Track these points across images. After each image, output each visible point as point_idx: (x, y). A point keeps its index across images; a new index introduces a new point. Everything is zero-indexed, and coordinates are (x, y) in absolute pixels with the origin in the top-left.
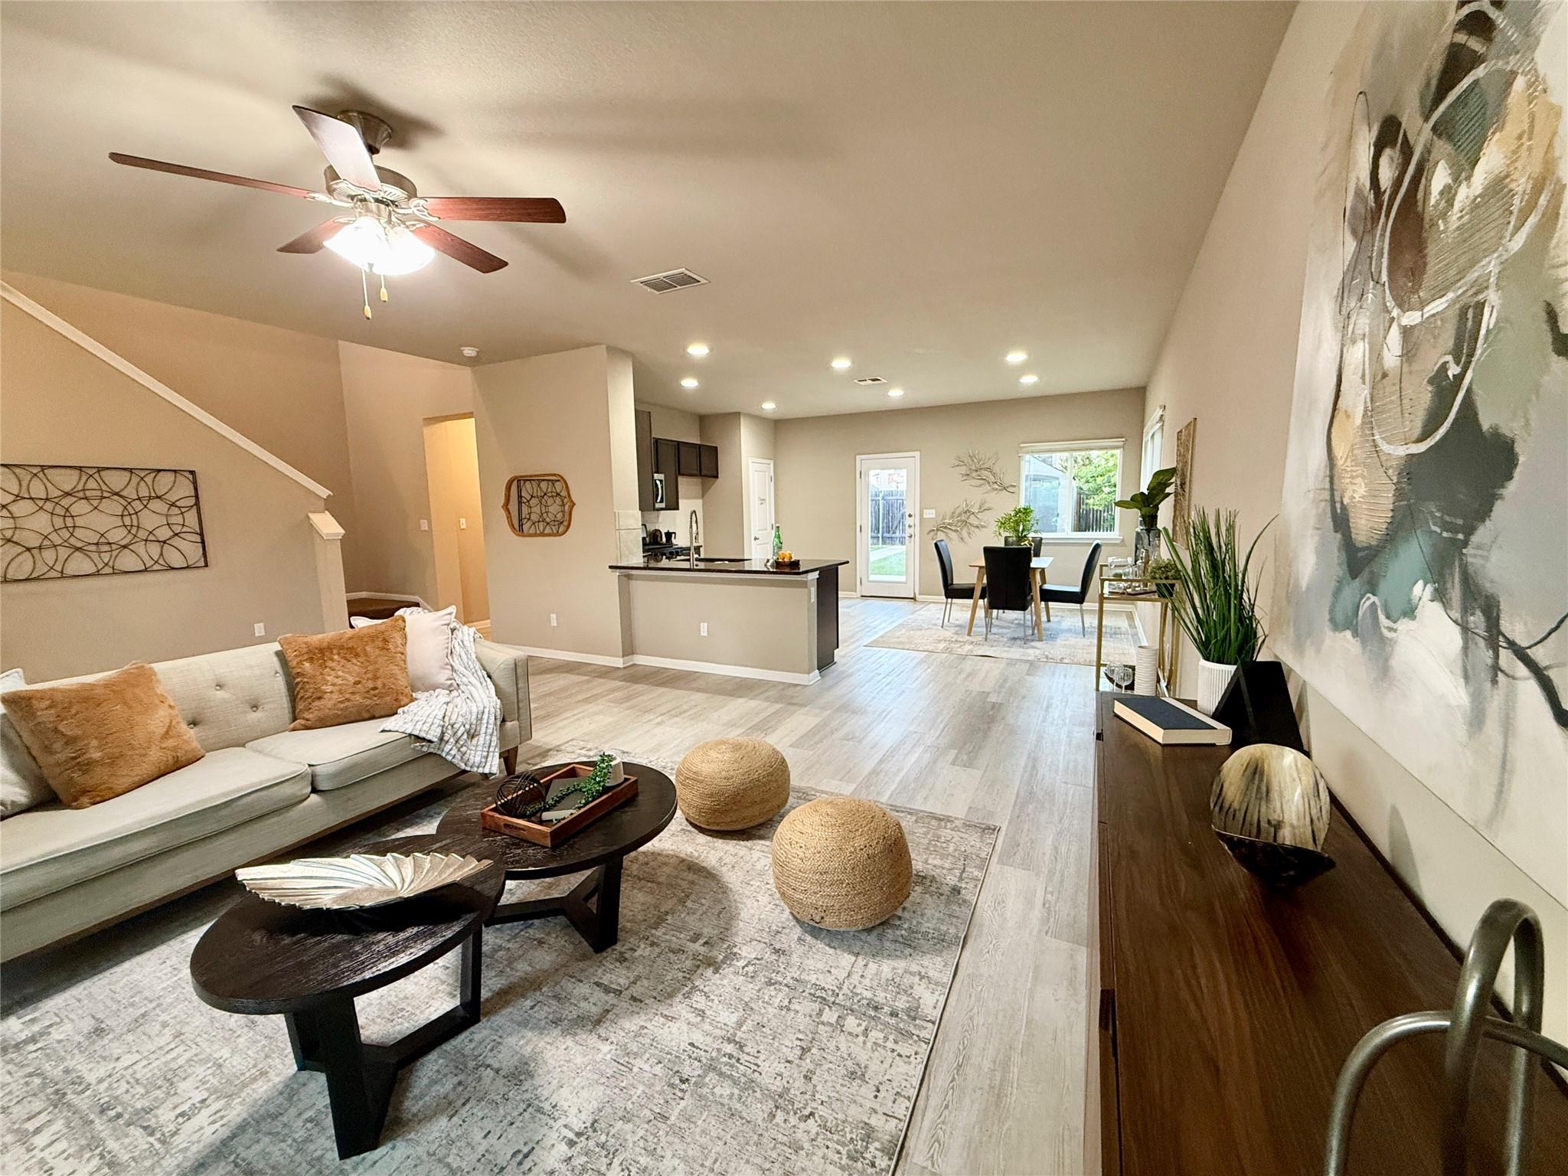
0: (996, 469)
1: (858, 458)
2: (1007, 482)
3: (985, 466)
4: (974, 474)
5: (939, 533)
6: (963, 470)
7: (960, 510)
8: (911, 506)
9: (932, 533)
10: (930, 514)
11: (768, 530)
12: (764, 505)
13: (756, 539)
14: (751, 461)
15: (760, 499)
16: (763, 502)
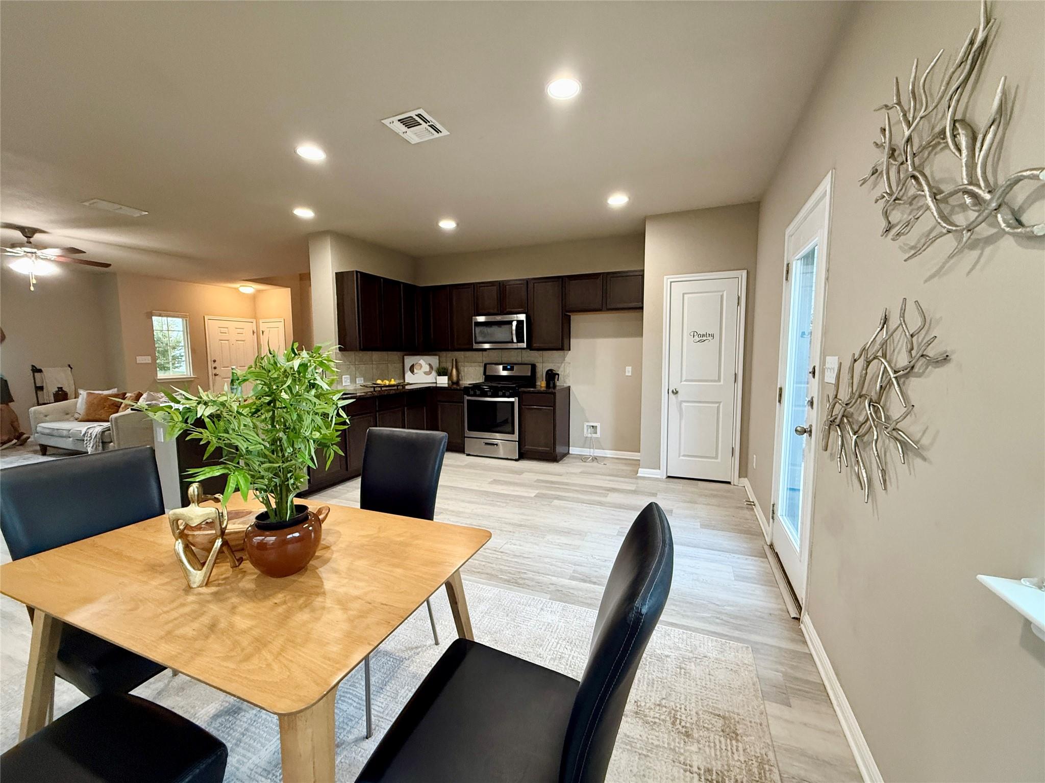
10: (832, 369)
11: (722, 382)
12: (712, 344)
13: (675, 393)
14: (669, 280)
15: (695, 333)
16: (704, 338)
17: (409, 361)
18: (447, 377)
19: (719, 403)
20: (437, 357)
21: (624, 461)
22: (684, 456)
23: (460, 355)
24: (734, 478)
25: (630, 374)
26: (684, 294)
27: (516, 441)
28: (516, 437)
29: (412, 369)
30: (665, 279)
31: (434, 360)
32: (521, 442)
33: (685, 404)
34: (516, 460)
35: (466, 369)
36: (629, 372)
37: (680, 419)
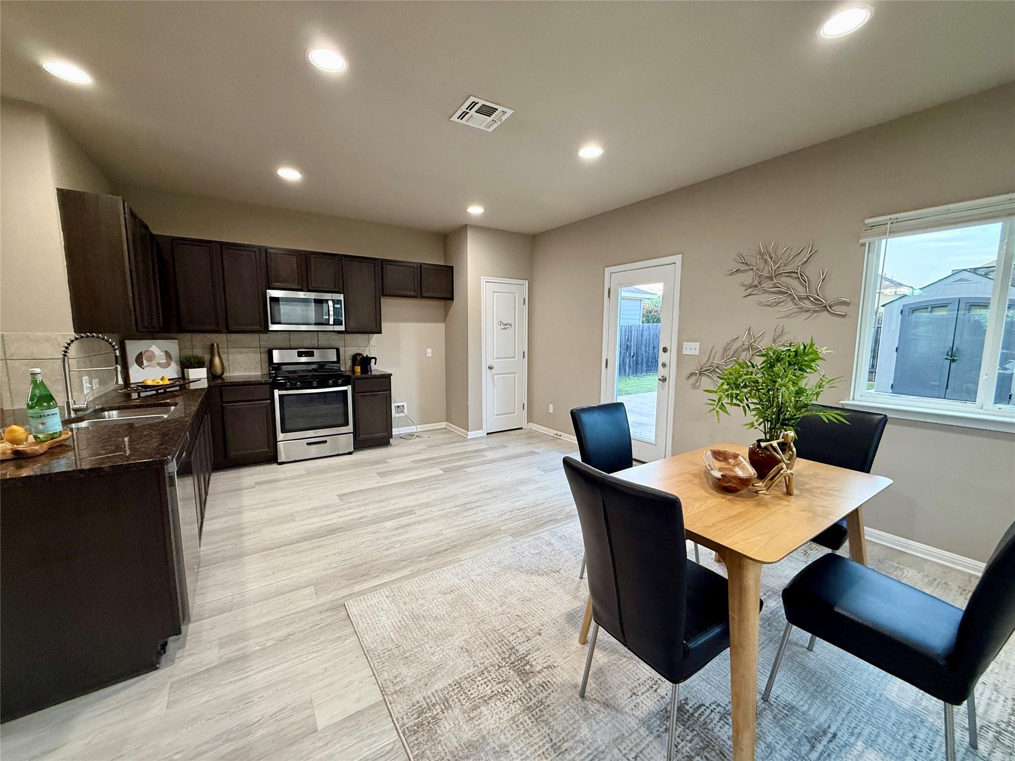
0: (811, 272)
1: (608, 270)
2: (830, 294)
3: (789, 269)
4: (767, 285)
5: (704, 378)
6: (748, 278)
7: (738, 344)
8: (667, 335)
9: (693, 379)
10: (692, 348)
11: (516, 359)
12: (510, 331)
13: (490, 368)
14: (485, 280)
15: (501, 323)
16: (507, 327)
17: (133, 348)
18: (205, 369)
19: (515, 373)
20: (176, 341)
21: (439, 431)
22: (497, 415)
23: (220, 339)
24: (524, 424)
25: (430, 355)
26: (494, 292)
27: (350, 433)
28: (350, 428)
29: (139, 361)
30: (482, 280)
31: (172, 346)
32: (355, 433)
33: (496, 376)
34: (350, 453)
35: (231, 357)
36: (429, 353)
37: (494, 388)
